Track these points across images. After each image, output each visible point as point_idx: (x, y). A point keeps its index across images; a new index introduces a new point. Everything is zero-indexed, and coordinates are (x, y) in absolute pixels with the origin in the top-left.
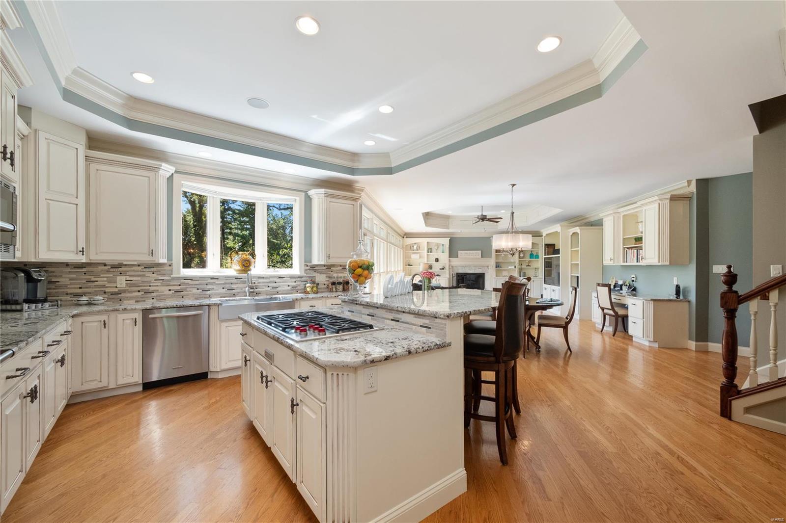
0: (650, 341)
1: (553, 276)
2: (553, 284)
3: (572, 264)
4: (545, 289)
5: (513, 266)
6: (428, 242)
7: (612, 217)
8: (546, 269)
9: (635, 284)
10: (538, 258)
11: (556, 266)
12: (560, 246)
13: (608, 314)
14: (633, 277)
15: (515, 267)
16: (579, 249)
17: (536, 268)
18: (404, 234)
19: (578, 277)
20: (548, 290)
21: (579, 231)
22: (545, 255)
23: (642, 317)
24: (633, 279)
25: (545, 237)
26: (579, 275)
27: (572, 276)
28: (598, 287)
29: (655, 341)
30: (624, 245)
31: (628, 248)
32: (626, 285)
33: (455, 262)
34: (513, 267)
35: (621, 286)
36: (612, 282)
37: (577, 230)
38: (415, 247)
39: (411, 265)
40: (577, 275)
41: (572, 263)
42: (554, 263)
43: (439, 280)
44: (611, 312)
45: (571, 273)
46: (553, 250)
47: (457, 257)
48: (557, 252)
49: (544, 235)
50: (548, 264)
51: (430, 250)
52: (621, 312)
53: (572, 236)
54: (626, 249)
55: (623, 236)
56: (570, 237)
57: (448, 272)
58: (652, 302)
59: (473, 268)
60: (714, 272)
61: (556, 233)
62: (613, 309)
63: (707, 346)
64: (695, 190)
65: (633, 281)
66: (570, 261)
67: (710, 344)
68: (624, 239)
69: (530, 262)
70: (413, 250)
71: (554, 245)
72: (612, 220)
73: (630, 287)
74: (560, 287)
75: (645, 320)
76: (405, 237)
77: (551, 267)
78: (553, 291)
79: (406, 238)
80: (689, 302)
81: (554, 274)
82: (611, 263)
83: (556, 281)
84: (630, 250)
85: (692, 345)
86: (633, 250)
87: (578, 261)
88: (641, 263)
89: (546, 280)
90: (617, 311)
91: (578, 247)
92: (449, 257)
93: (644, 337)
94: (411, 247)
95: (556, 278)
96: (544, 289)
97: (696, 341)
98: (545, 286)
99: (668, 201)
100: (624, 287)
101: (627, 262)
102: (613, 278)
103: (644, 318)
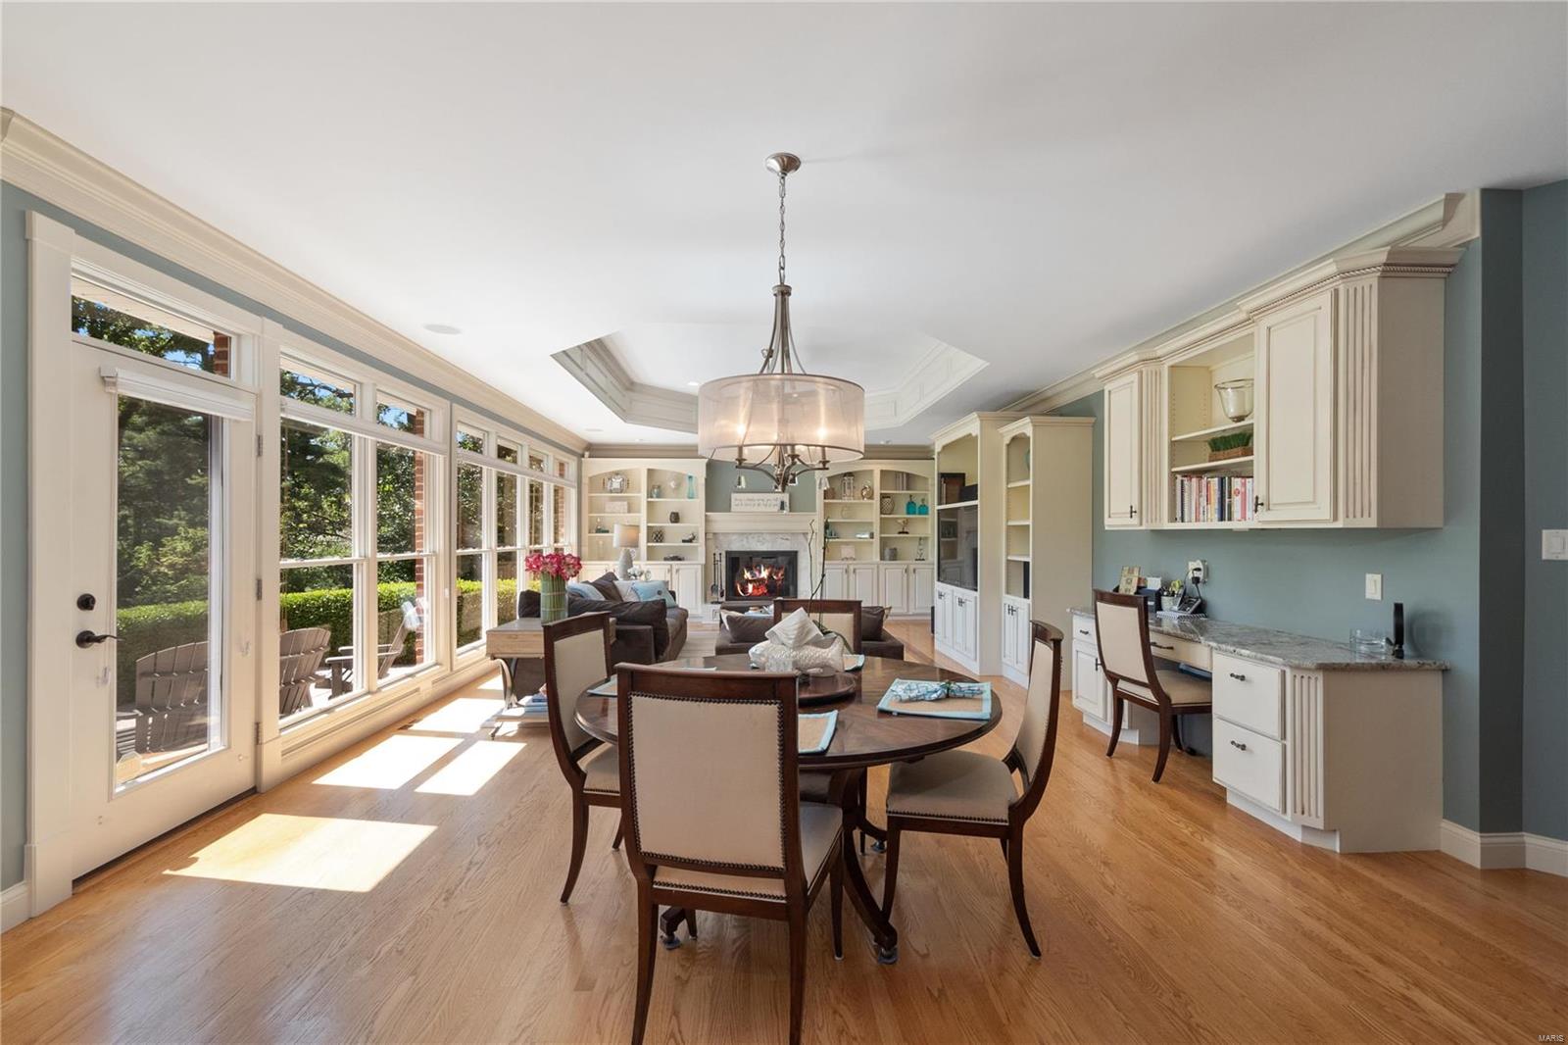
0: (1305, 828)
1: (959, 558)
2: (961, 584)
3: (1009, 527)
4: (941, 596)
5: (864, 532)
6: (649, 470)
7: (1135, 377)
8: (942, 539)
9: (1205, 592)
10: (927, 513)
11: (968, 532)
12: (978, 477)
13: (1133, 699)
14: (1199, 569)
15: (872, 536)
16: (1030, 482)
17: (921, 539)
18: (584, 446)
19: (1026, 564)
20: (948, 599)
21: (1029, 431)
22: (940, 504)
23: (1276, 732)
24: (1197, 574)
25: (939, 453)
26: (1029, 559)
27: (1008, 561)
28: (1098, 603)
29: (1329, 830)
30: (1172, 464)
31: (1188, 474)
32: (1173, 594)
33: (722, 521)
34: (867, 536)
35: (1158, 595)
36: (1129, 582)
37: (1025, 426)
38: (616, 483)
39: (607, 532)
40: (1026, 560)
41: (1010, 523)
42: (963, 524)
43: (677, 571)
44: (1147, 695)
45: (1008, 554)
46: (961, 490)
47: (728, 509)
48: (971, 493)
49: (938, 448)
50: (949, 529)
51: (655, 489)
52: (1181, 694)
53: (1008, 445)
54: (1179, 477)
55: (1172, 433)
56: (1004, 448)
57: (702, 550)
58: (1320, 676)
59: (768, 537)
60: (1544, 557)
61: (968, 441)
62: (1153, 684)
63: (1521, 849)
64: (1477, 233)
65: (1196, 580)
66: (1004, 519)
67: (1531, 840)
68: (1173, 444)
69: (907, 522)
70: (611, 492)
71: (962, 476)
72: (1136, 386)
73: (1185, 601)
74: (977, 594)
75: (1289, 743)
76: (587, 454)
77: (955, 536)
78: (961, 602)
79: (590, 457)
80: (1445, 671)
81: (963, 554)
82: (1133, 523)
83: (968, 576)
84: (1194, 480)
85: (1466, 844)
86: (1204, 481)
87: (1028, 518)
88: (1235, 525)
89: (943, 567)
90: (1166, 689)
91: (1028, 478)
92: (707, 511)
93: (1285, 811)
94: (602, 482)
95: (969, 562)
96: (936, 595)
97: (1485, 828)
98: (940, 586)
99: (1372, 280)
100: (1166, 601)
101: (1183, 521)
102: (1131, 571)
103: (1284, 736)
